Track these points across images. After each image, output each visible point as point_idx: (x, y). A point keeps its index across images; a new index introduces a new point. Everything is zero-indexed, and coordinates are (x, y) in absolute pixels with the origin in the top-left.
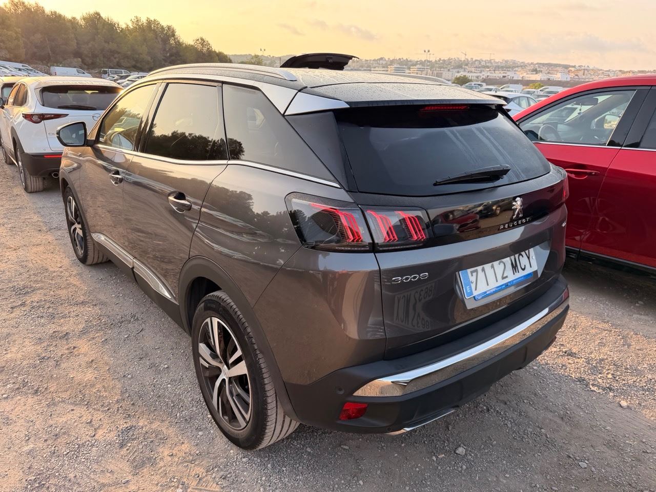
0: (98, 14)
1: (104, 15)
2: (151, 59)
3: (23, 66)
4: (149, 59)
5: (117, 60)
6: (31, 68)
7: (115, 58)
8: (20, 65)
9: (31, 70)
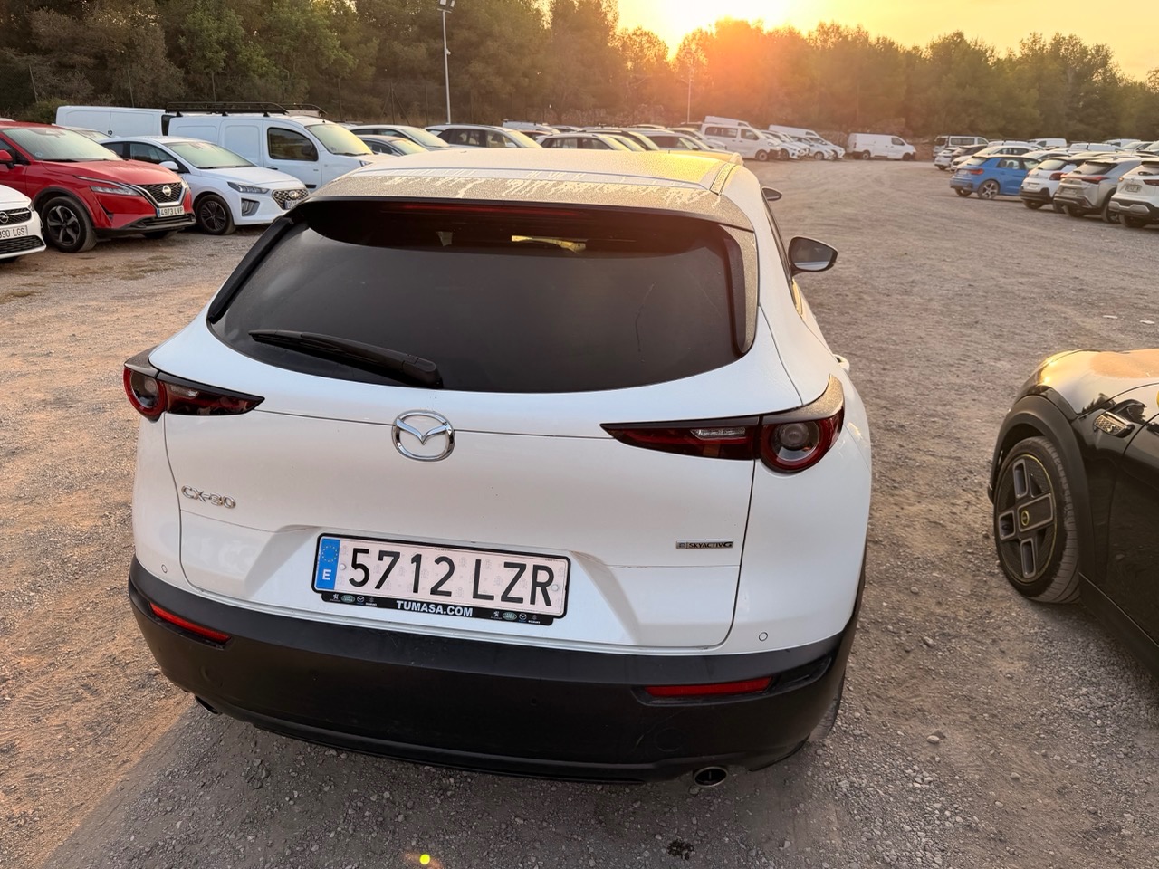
0: (960, 35)
1: (969, 38)
2: (1041, 115)
3: (807, 133)
4: (1037, 113)
5: (972, 118)
6: (818, 137)
7: (969, 115)
8: (801, 133)
9: (817, 140)
